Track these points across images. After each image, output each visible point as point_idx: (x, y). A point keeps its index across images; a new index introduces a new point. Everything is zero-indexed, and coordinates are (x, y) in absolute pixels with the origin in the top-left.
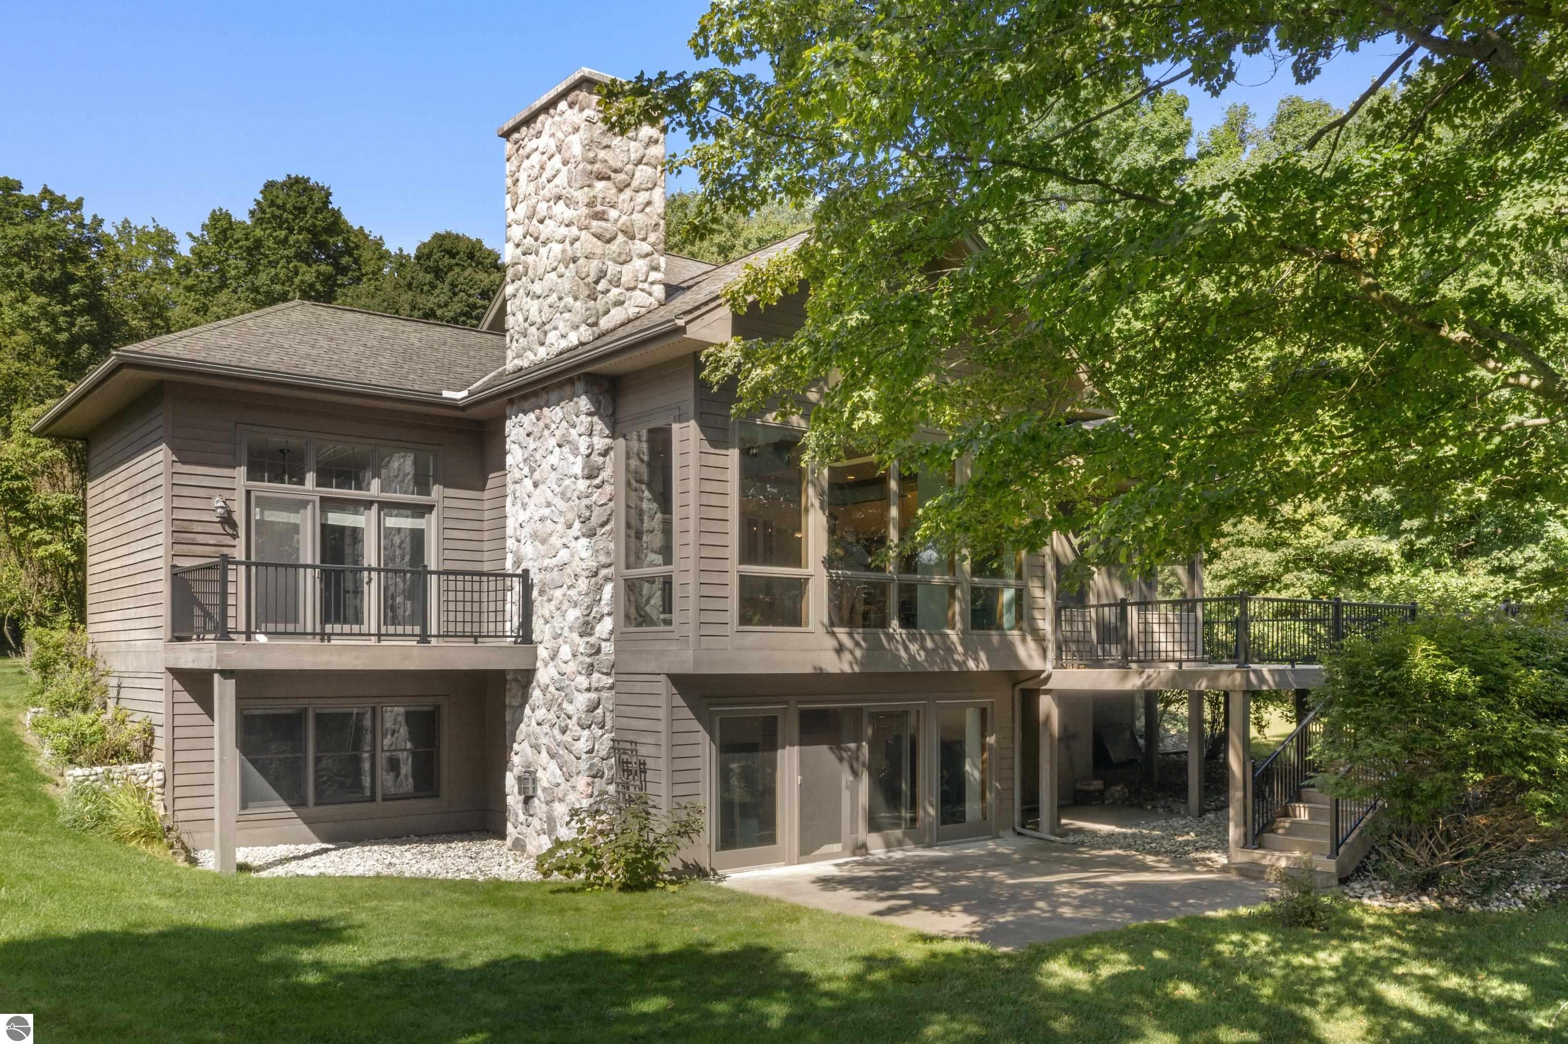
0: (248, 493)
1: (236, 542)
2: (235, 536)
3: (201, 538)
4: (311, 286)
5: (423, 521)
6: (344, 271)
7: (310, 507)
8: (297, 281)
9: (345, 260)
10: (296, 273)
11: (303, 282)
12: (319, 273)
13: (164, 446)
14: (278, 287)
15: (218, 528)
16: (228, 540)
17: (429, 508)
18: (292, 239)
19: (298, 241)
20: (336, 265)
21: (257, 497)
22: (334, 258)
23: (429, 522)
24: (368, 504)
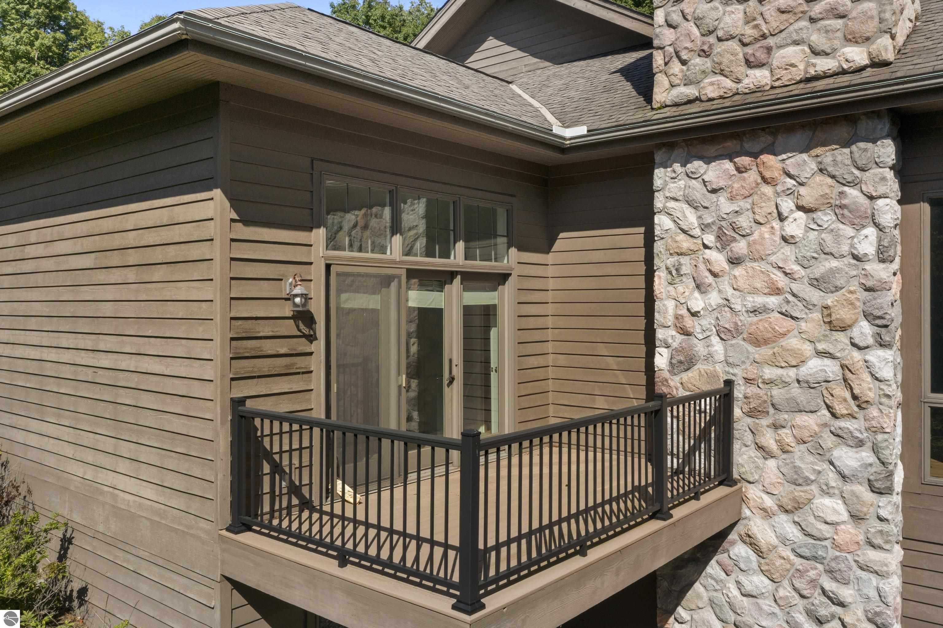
0: (328, 267)
1: (313, 348)
2: (311, 338)
3: (269, 347)
4: (49, 48)
5: (495, 294)
6: (73, 39)
7: (394, 285)
8: (37, 43)
9: (74, 32)
10: (37, 38)
11: (42, 45)
12: (55, 39)
13: (217, 193)
14: (23, 48)
15: (289, 327)
16: (302, 345)
17: (503, 278)
18: (33, 12)
19: (37, 14)
20: (66, 33)
21: (338, 274)
22: (66, 30)
23: (501, 298)
24: (451, 275)
